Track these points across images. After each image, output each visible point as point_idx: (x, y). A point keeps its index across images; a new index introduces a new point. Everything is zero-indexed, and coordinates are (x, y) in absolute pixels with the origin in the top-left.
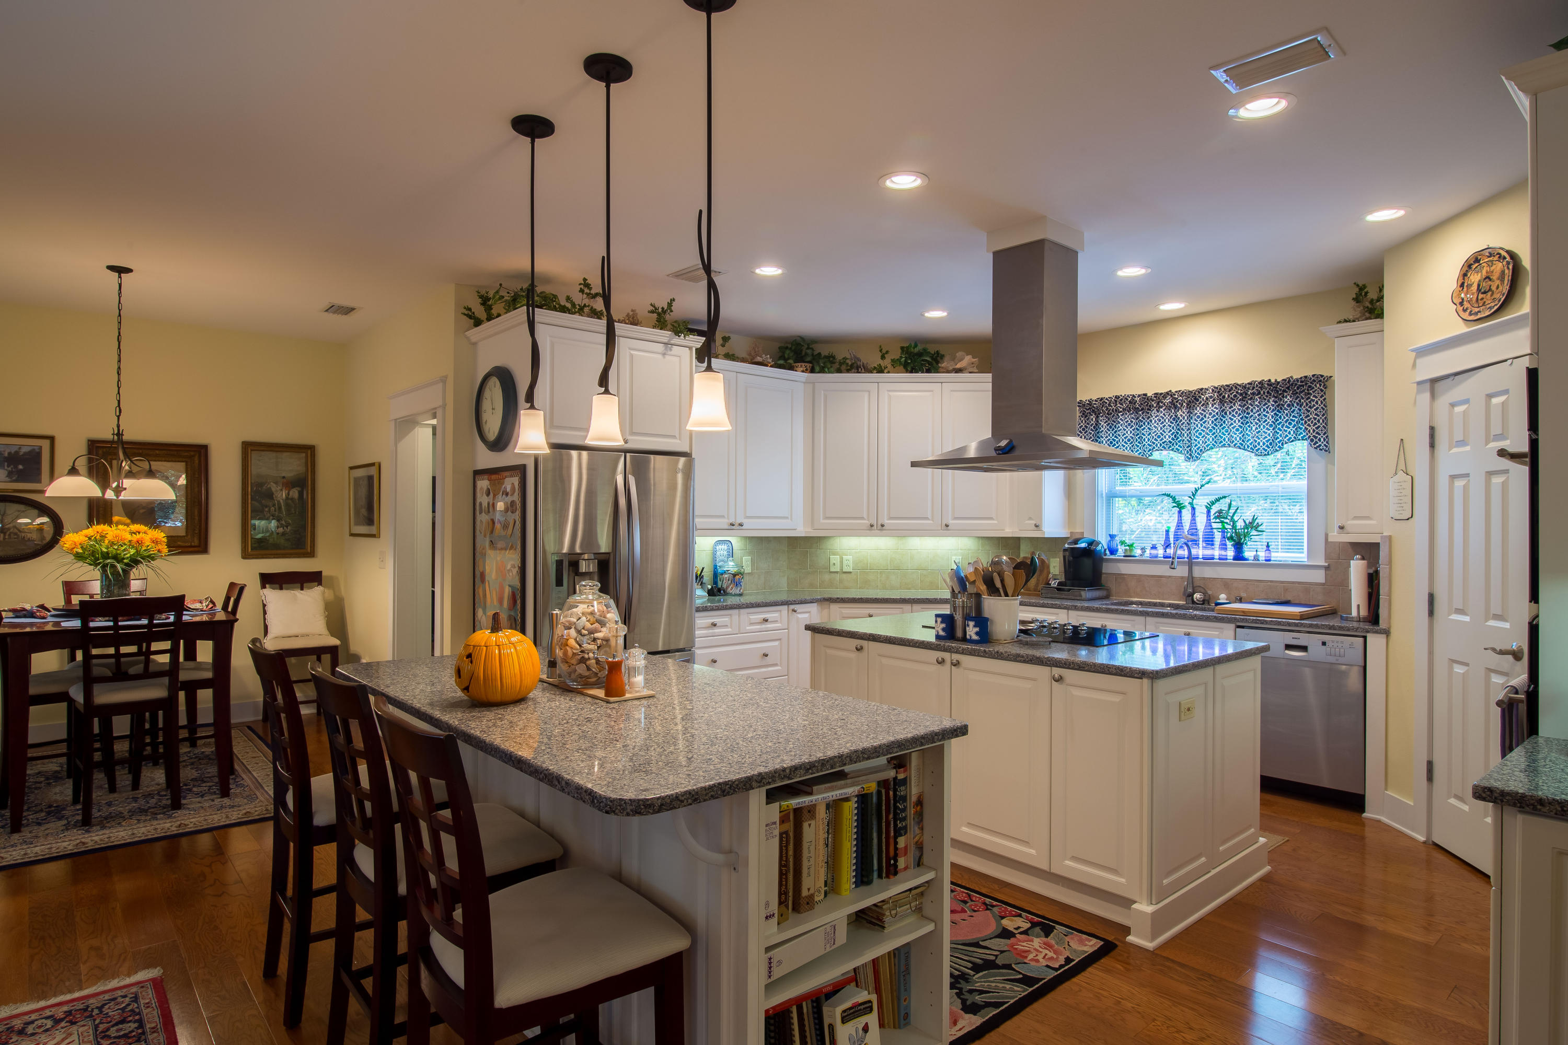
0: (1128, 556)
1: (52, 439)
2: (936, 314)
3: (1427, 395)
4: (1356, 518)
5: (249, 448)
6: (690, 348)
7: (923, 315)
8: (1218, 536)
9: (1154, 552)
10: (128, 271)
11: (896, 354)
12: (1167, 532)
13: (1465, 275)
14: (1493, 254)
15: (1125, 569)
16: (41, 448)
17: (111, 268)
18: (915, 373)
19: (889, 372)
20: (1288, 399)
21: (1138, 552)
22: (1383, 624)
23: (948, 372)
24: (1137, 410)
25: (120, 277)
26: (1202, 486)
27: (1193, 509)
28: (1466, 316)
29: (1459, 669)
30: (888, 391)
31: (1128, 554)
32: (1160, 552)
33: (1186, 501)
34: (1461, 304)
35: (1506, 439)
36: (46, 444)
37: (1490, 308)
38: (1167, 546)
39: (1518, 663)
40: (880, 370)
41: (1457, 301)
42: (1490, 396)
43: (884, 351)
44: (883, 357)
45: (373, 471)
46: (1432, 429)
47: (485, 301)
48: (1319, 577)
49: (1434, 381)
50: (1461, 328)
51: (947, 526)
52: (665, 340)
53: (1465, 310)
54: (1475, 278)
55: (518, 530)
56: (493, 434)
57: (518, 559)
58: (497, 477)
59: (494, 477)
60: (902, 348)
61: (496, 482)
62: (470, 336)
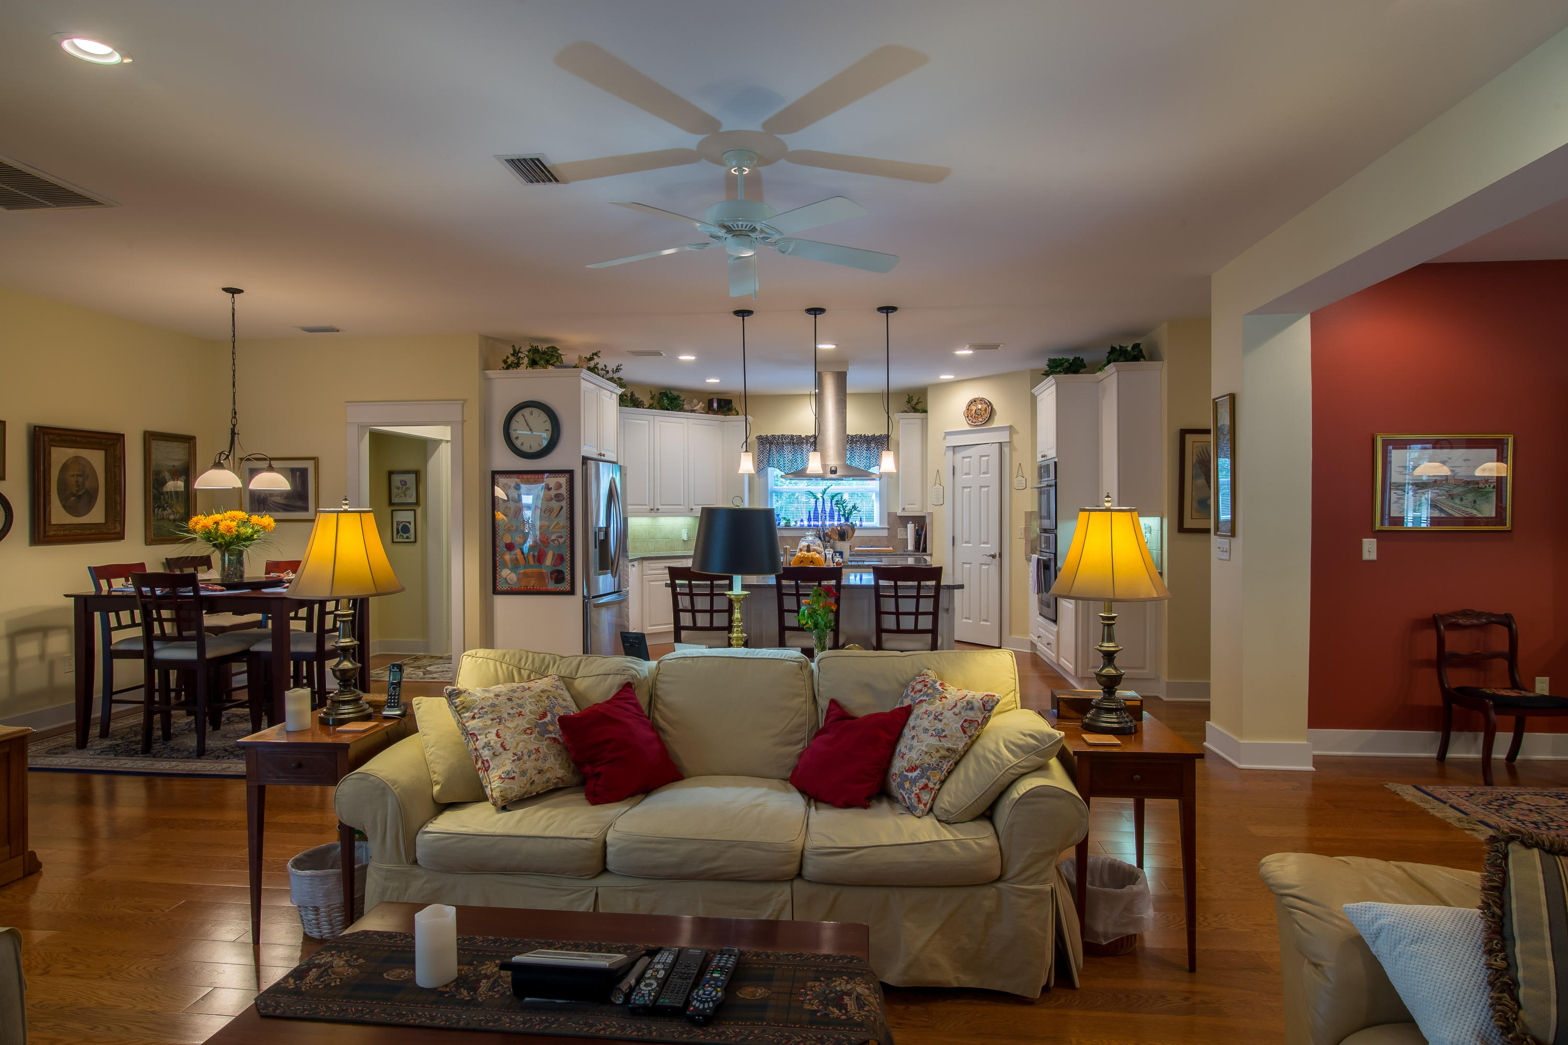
0: (787, 525)
2: (713, 381)
3: (952, 452)
4: (909, 504)
5: (150, 437)
6: (617, 394)
7: (705, 381)
8: (836, 514)
9: (802, 523)
10: (240, 291)
12: (809, 512)
13: (969, 406)
14: (982, 400)
15: (786, 533)
17: (226, 290)
20: (873, 445)
21: (793, 524)
22: (928, 552)
23: (686, 411)
24: (794, 444)
25: (233, 297)
26: (829, 487)
27: (823, 500)
28: (970, 422)
29: (966, 566)
30: (660, 421)
31: (788, 525)
32: (806, 523)
33: (819, 495)
34: (968, 417)
35: (988, 474)
37: (981, 422)
38: (809, 520)
39: (994, 560)
41: (966, 416)
42: (981, 456)
45: (310, 465)
46: (954, 467)
47: (516, 353)
48: (885, 533)
49: (954, 447)
50: (968, 428)
51: (692, 509)
52: (612, 389)
53: (970, 420)
54: (974, 408)
55: (565, 512)
56: (531, 447)
57: (565, 533)
58: (533, 476)
59: (529, 476)
60: (660, 394)
61: (532, 480)
62: (491, 373)
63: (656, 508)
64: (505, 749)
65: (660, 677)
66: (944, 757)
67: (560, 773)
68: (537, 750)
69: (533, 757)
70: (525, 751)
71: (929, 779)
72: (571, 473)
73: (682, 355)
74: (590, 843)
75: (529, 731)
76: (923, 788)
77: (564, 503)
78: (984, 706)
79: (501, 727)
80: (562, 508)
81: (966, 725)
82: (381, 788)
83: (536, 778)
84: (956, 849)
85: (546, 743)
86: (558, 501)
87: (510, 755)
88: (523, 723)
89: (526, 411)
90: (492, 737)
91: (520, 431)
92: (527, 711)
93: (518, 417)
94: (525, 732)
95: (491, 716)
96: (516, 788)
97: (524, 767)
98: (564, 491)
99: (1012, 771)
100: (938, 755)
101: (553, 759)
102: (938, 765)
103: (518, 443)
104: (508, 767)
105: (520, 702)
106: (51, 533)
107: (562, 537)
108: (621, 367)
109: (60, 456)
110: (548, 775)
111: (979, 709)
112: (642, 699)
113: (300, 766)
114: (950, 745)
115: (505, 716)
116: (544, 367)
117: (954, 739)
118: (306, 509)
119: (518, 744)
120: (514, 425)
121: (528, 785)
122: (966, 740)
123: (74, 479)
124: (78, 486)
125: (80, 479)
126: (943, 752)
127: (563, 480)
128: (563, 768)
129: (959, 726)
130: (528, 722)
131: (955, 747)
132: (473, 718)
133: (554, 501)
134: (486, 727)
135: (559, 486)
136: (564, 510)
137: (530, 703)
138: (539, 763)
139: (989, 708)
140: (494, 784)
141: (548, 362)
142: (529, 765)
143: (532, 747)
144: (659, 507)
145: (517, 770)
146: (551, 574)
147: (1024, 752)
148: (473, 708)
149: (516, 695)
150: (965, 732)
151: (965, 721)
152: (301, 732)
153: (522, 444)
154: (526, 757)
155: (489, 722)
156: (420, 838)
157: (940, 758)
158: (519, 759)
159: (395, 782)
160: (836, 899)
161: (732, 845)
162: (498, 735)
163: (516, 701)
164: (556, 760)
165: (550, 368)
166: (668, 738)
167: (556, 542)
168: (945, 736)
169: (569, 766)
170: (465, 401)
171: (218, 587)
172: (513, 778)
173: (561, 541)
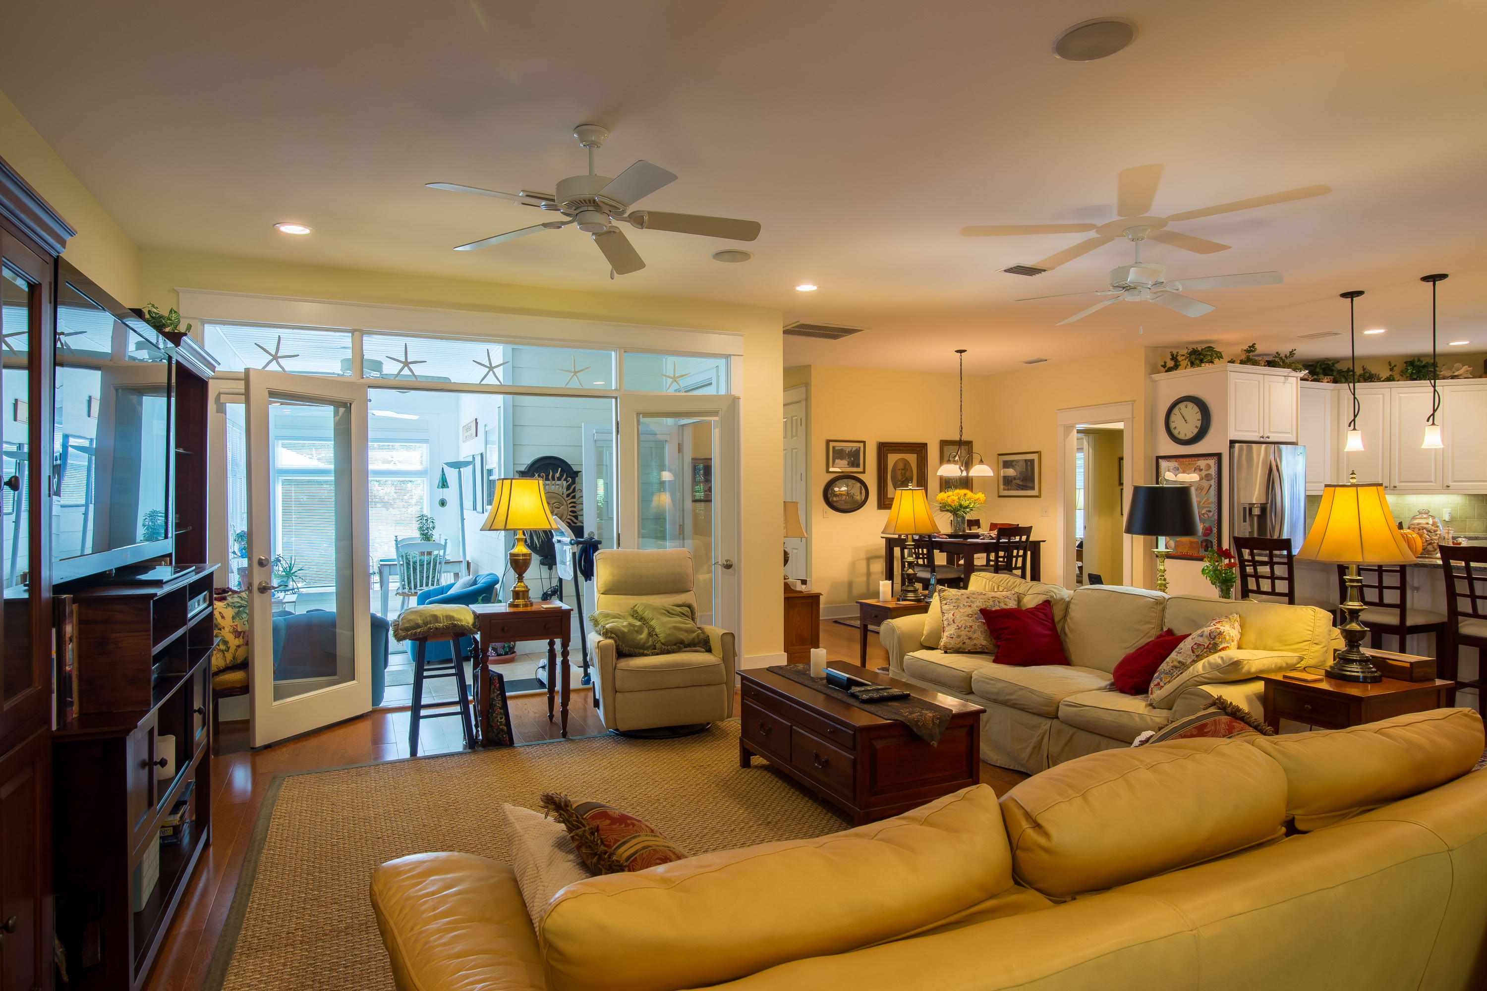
1: (864, 442)
6: (1297, 377)
10: (964, 351)
11: (1400, 366)
16: (860, 447)
17: (957, 351)
18: (1420, 380)
19: (1398, 381)
23: (1444, 378)
25: (961, 355)
30: (1399, 393)
36: (862, 445)
40: (1390, 379)
43: (1393, 365)
44: (1391, 370)
45: (1035, 457)
47: (1174, 358)
51: (1448, 487)
52: (1286, 374)
55: (1213, 491)
56: (1186, 435)
57: (1213, 507)
58: (1187, 460)
59: (1184, 460)
60: (1406, 363)
61: (1187, 463)
62: (1156, 377)
63: (1392, 485)
64: (954, 622)
65: (1073, 601)
66: (1176, 667)
67: (984, 643)
68: (971, 627)
69: (967, 629)
70: (964, 626)
71: (1161, 680)
72: (1219, 456)
73: (1367, 330)
74: (964, 673)
75: (970, 616)
76: (1156, 685)
77: (1213, 482)
78: (1210, 634)
79: (957, 611)
80: (1211, 486)
81: (1195, 647)
82: (893, 630)
83: (967, 641)
84: (1137, 719)
85: (978, 624)
86: (1208, 481)
87: (955, 626)
88: (969, 611)
89: (1182, 406)
90: (951, 615)
91: (1176, 420)
92: (975, 605)
93: (1176, 411)
94: (968, 616)
95: (954, 605)
96: (952, 643)
97: (960, 633)
98: (1213, 471)
99: (1196, 679)
100: (1172, 664)
101: (980, 633)
102: (1170, 671)
103: (1175, 432)
104: (952, 632)
105: (973, 600)
106: (887, 503)
107: (1210, 511)
108: (1294, 352)
109: (893, 459)
110: (975, 641)
111: (1207, 637)
112: (1058, 614)
113: (876, 616)
114: (1181, 659)
115: (962, 606)
116: (1198, 366)
117: (1185, 655)
118: (1033, 488)
119: (961, 621)
120: (1173, 418)
121: (961, 644)
122: (1194, 658)
123: (900, 471)
124: (902, 476)
125: (903, 471)
126: (1176, 663)
127: (1212, 462)
128: (986, 640)
129: (1190, 647)
130: (972, 611)
131: (1184, 661)
132: (946, 604)
133: (1204, 480)
134: (950, 610)
135: (1209, 467)
136: (1213, 489)
137: (979, 602)
138: (970, 634)
139: (1213, 637)
140: (944, 641)
141: (1201, 361)
142: (963, 633)
143: (968, 624)
144: (1397, 484)
145: (956, 634)
146: (1202, 542)
147: (1211, 668)
148: (948, 599)
149: (973, 596)
150: (1193, 652)
151: (1195, 644)
152: (885, 602)
153: (1179, 433)
154: (963, 628)
155: (952, 607)
156: (906, 657)
157: (1172, 667)
158: (958, 629)
159: (899, 628)
160: (1072, 736)
161: (1022, 688)
162: (953, 615)
163: (971, 599)
164: (982, 634)
165: (1203, 365)
166: (1067, 640)
167: (1206, 516)
168: (1180, 653)
169: (991, 640)
170: (1135, 401)
171: (945, 536)
172: (952, 638)
173: (1210, 514)
